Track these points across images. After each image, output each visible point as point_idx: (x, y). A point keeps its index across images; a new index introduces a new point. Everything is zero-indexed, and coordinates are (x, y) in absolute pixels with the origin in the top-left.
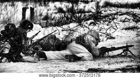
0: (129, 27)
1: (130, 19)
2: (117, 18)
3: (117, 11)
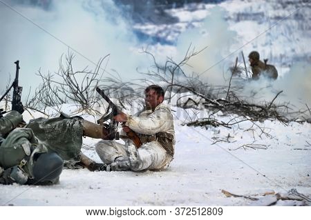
0: (197, 121)
1: (199, 103)
2: (170, 98)
3: (170, 82)
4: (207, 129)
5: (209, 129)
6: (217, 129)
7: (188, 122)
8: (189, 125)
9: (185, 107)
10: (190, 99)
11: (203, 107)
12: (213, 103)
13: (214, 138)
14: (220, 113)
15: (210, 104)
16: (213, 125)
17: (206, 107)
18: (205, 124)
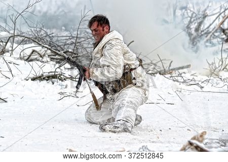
4: (53, 83)
5: (55, 83)
6: (65, 83)
7: (32, 76)
8: (33, 79)
9: (29, 60)
10: (34, 51)
11: (49, 59)
12: (60, 55)
13: (61, 93)
14: (68, 66)
15: (57, 57)
16: (60, 80)
17: (52, 59)
18: (51, 77)
